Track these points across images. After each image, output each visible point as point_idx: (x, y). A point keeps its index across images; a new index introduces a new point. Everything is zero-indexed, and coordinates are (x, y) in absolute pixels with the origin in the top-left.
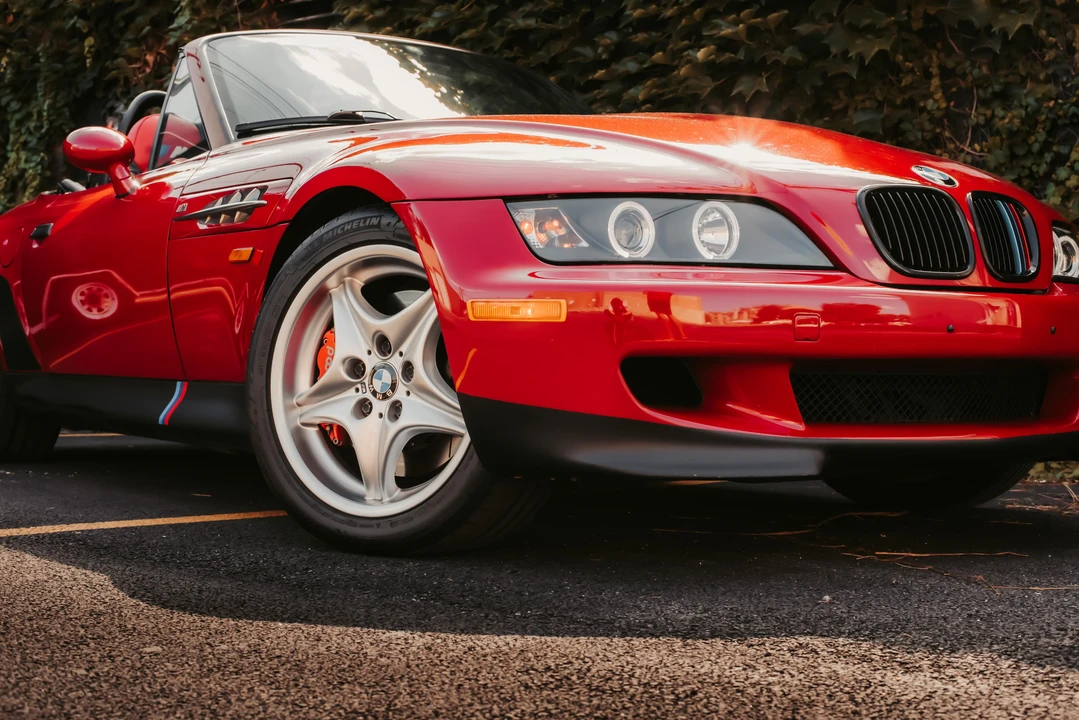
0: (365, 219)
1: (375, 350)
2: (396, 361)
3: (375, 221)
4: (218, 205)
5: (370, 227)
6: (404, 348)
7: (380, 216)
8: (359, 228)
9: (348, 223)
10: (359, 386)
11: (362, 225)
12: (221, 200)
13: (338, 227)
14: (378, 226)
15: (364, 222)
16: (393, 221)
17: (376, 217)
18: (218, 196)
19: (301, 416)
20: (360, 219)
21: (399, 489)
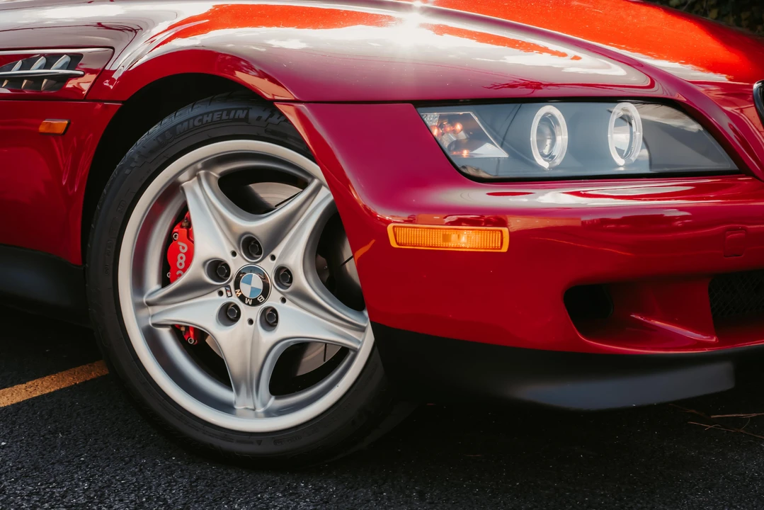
0: (229, 111)
1: (240, 253)
2: (268, 266)
3: (241, 114)
4: (16, 70)
5: (234, 120)
6: (277, 252)
7: (248, 109)
8: (221, 121)
9: (208, 114)
10: (223, 289)
11: (224, 117)
12: (19, 63)
13: (194, 118)
14: (246, 119)
15: (228, 114)
16: (265, 115)
17: (243, 109)
18: (15, 58)
19: (153, 316)
20: (223, 110)
21: (273, 398)
